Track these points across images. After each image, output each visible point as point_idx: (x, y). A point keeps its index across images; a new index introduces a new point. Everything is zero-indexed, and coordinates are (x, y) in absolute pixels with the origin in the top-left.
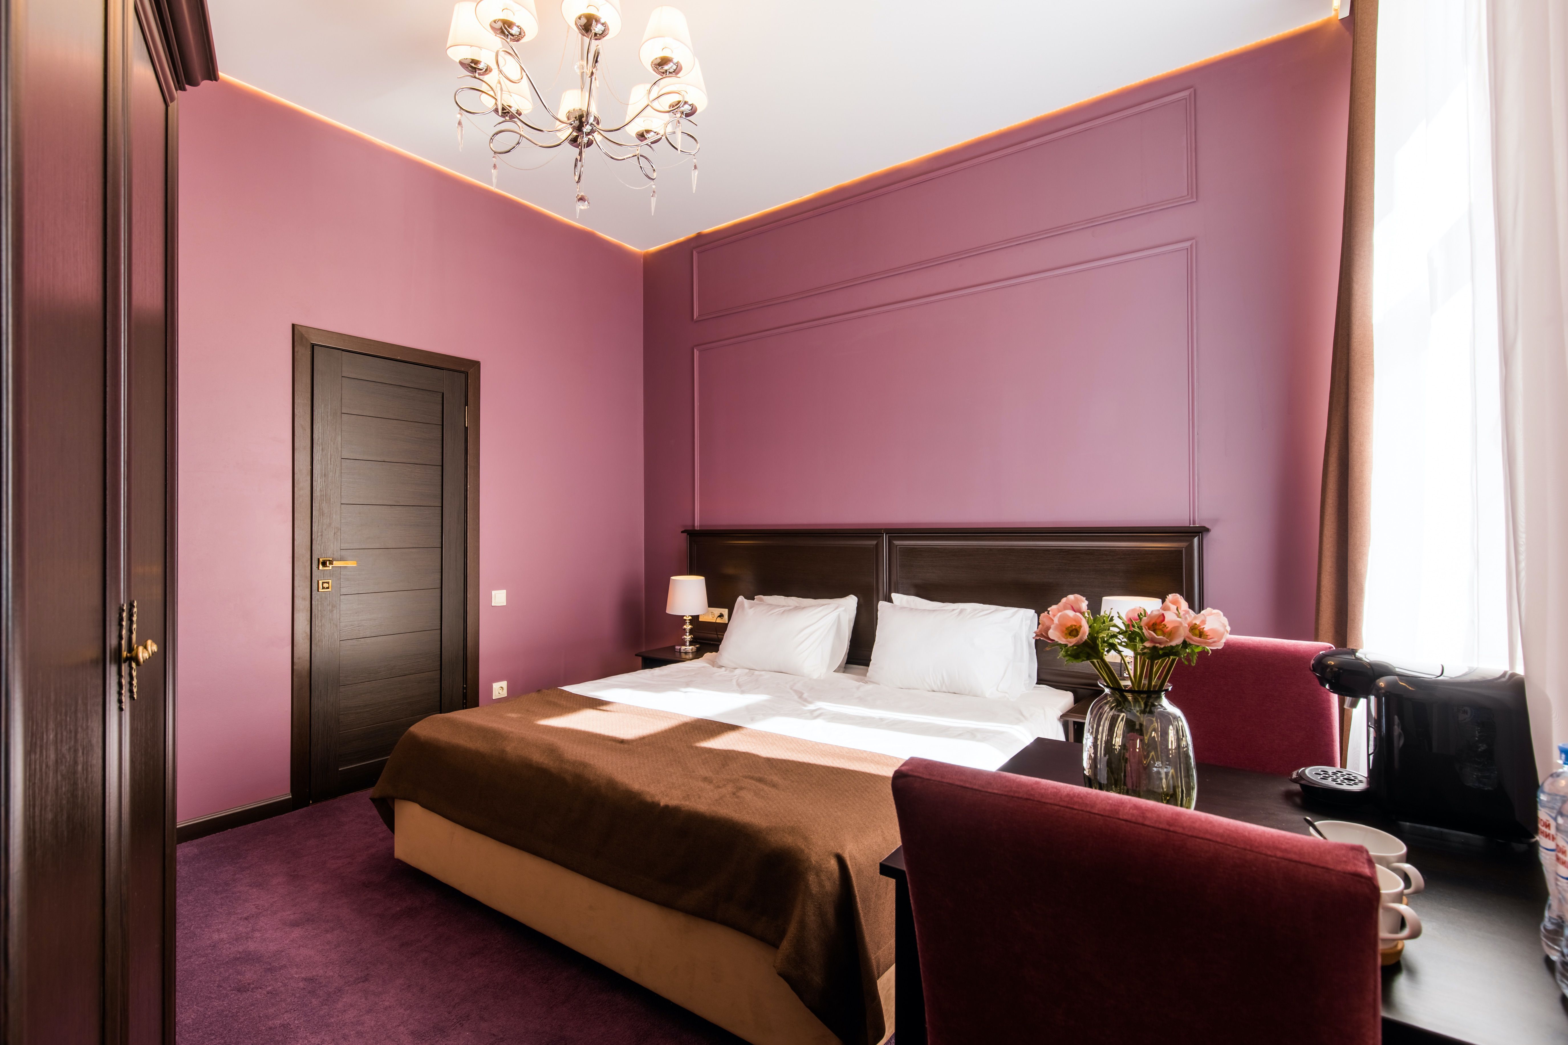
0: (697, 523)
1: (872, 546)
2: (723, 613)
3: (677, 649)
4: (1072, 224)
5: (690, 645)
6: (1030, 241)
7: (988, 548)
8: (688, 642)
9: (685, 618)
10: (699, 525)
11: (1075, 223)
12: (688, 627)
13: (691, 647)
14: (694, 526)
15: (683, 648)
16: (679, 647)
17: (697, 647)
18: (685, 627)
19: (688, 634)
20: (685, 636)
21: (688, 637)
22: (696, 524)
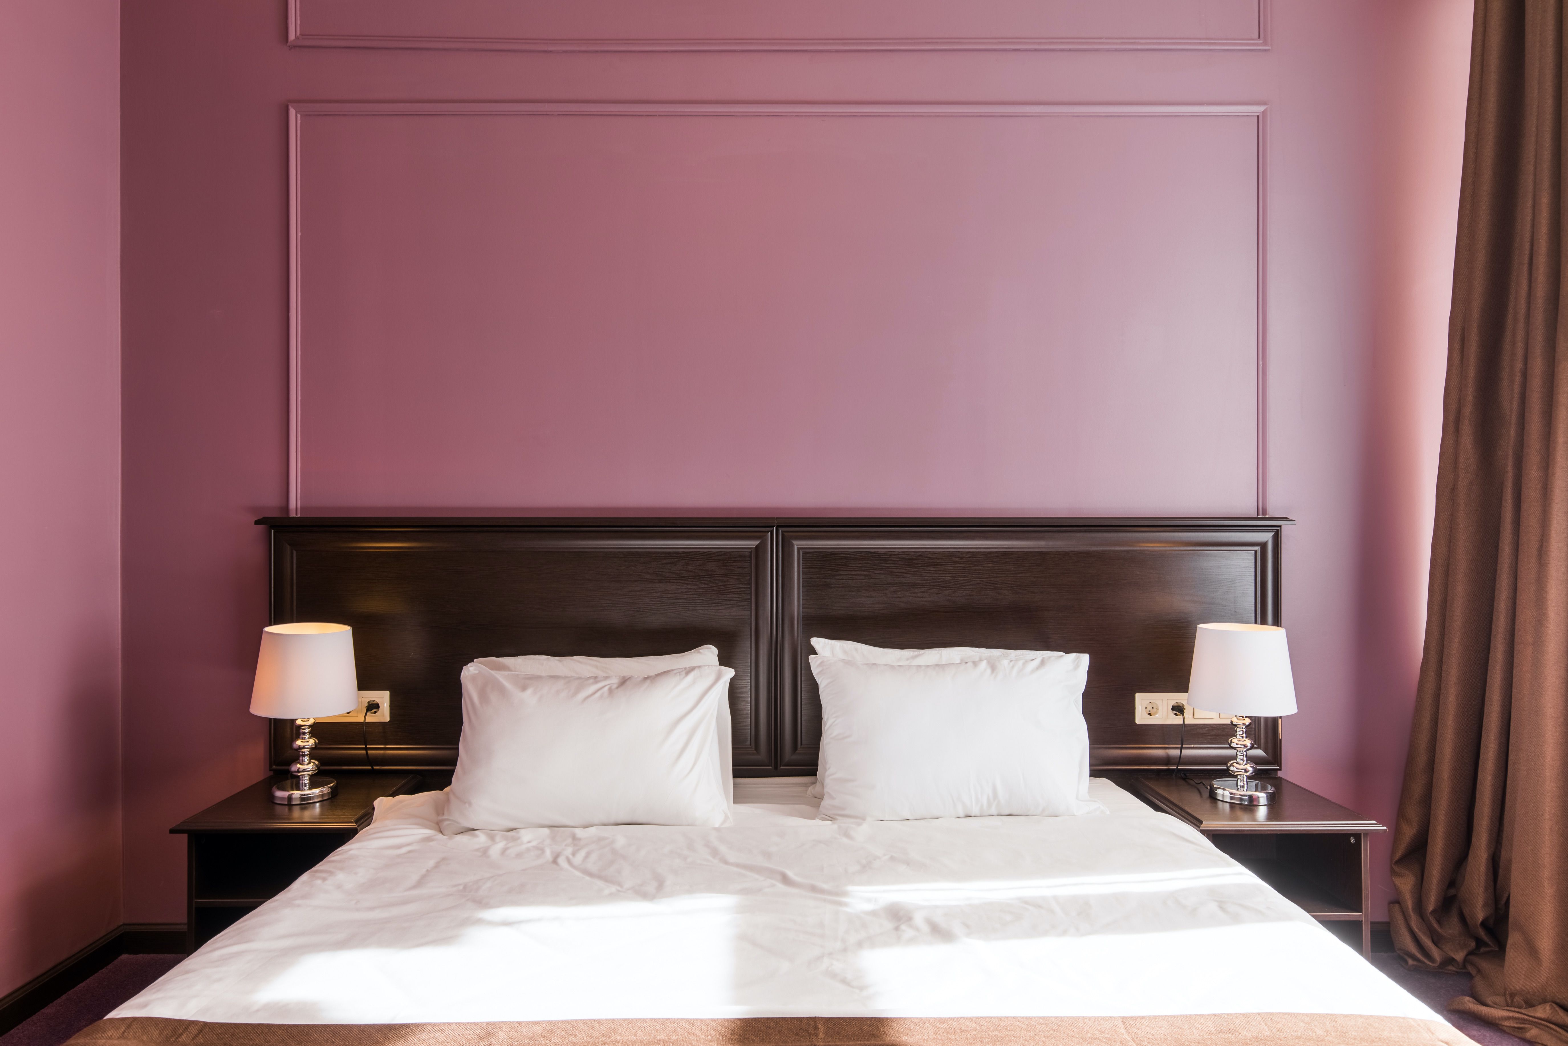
0: (294, 502)
1: (750, 550)
2: (378, 700)
3: (282, 798)
4: (1101, 38)
5: (313, 785)
6: (1035, 50)
7: (968, 552)
8: (307, 778)
9: (299, 722)
10: (301, 508)
11: (1106, 38)
12: (307, 742)
13: (317, 791)
14: (286, 508)
15: (297, 794)
16: (285, 794)
17: (330, 787)
18: (299, 743)
19: (306, 759)
20: (299, 766)
21: (307, 767)
22: (293, 504)
